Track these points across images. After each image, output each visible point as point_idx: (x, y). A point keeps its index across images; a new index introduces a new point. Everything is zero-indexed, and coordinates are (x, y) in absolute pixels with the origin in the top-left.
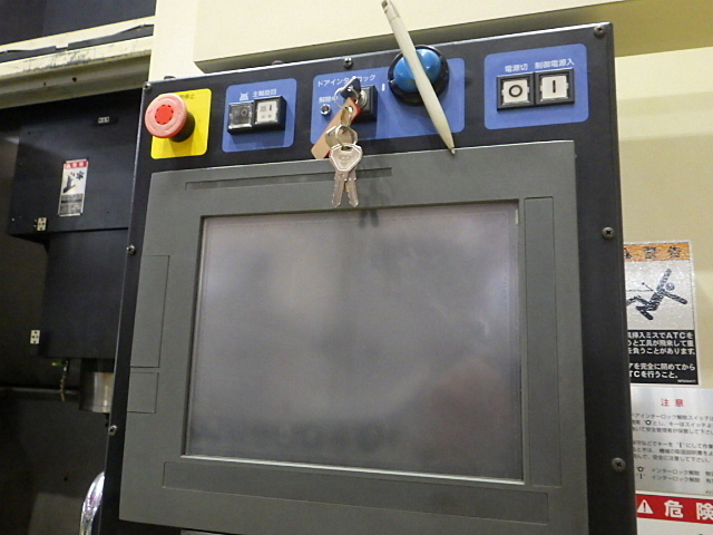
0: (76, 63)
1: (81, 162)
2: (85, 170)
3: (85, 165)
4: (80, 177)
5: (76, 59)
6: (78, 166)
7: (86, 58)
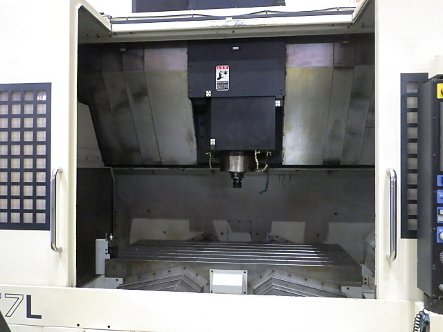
0: (239, 26)
1: (225, 67)
2: (228, 70)
3: (227, 68)
4: (226, 73)
5: (238, 23)
6: (224, 68)
7: (244, 24)
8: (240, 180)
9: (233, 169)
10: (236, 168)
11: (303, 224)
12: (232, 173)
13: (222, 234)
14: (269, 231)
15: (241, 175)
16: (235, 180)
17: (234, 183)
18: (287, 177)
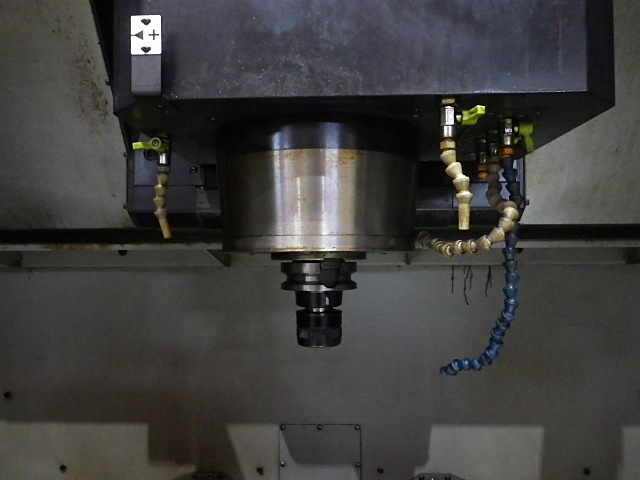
8: (336, 298)
9: (291, 235)
10: (313, 232)
11: (537, 433)
12: (290, 262)
13: (260, 471)
14: (422, 457)
15: (339, 269)
16: (303, 298)
17: (303, 320)
18: (480, 276)
